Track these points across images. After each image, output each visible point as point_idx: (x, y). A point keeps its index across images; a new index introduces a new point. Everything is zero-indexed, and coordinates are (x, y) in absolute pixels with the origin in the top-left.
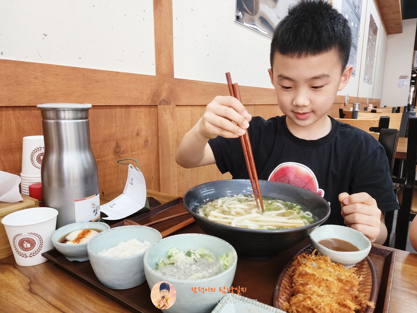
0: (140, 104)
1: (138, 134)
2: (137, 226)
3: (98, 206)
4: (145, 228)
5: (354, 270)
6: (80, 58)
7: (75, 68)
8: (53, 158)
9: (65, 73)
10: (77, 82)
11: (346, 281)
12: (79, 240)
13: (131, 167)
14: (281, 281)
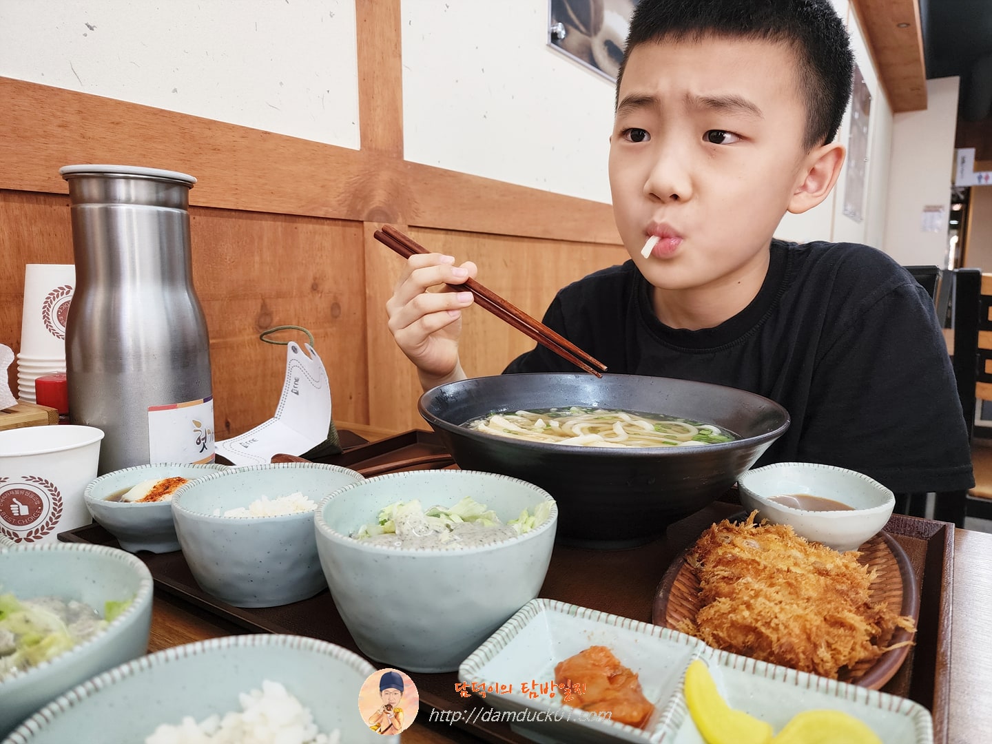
0: (321, 214)
1: (315, 288)
2: (303, 463)
3: (209, 430)
4: (324, 469)
5: (855, 557)
6: (175, 91)
7: (162, 111)
8: (97, 300)
9: (136, 122)
10: (167, 145)
11: (838, 575)
12: (155, 498)
13: (295, 350)
14: (671, 584)
